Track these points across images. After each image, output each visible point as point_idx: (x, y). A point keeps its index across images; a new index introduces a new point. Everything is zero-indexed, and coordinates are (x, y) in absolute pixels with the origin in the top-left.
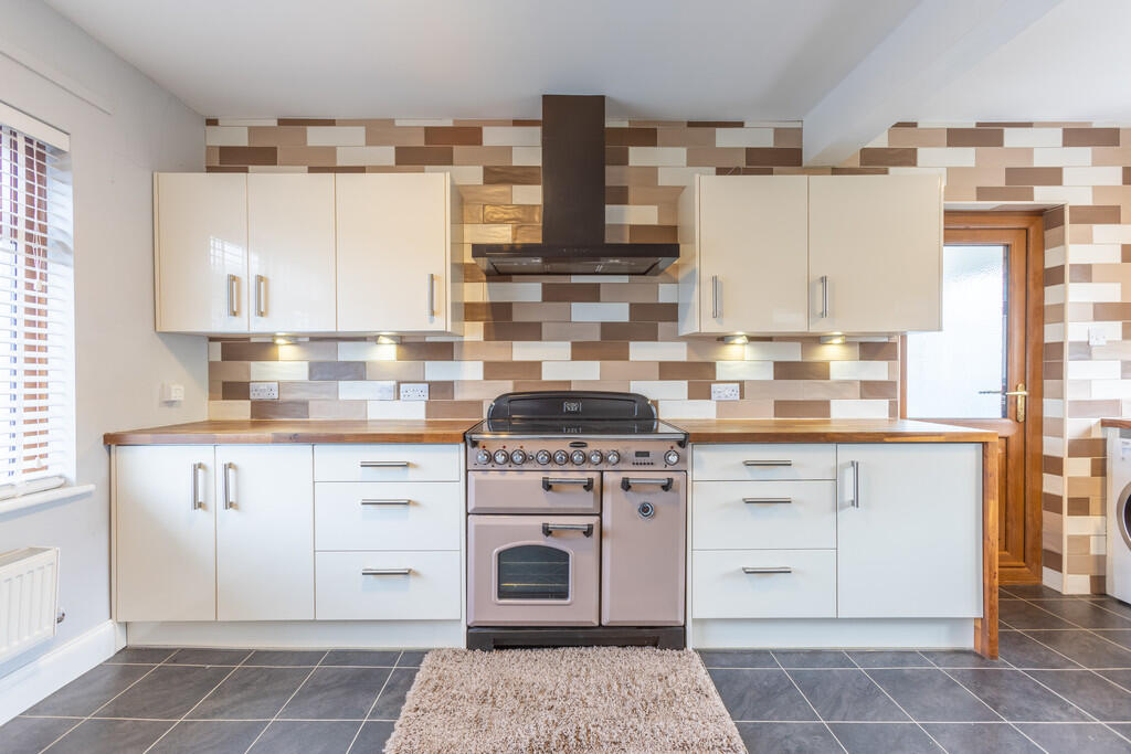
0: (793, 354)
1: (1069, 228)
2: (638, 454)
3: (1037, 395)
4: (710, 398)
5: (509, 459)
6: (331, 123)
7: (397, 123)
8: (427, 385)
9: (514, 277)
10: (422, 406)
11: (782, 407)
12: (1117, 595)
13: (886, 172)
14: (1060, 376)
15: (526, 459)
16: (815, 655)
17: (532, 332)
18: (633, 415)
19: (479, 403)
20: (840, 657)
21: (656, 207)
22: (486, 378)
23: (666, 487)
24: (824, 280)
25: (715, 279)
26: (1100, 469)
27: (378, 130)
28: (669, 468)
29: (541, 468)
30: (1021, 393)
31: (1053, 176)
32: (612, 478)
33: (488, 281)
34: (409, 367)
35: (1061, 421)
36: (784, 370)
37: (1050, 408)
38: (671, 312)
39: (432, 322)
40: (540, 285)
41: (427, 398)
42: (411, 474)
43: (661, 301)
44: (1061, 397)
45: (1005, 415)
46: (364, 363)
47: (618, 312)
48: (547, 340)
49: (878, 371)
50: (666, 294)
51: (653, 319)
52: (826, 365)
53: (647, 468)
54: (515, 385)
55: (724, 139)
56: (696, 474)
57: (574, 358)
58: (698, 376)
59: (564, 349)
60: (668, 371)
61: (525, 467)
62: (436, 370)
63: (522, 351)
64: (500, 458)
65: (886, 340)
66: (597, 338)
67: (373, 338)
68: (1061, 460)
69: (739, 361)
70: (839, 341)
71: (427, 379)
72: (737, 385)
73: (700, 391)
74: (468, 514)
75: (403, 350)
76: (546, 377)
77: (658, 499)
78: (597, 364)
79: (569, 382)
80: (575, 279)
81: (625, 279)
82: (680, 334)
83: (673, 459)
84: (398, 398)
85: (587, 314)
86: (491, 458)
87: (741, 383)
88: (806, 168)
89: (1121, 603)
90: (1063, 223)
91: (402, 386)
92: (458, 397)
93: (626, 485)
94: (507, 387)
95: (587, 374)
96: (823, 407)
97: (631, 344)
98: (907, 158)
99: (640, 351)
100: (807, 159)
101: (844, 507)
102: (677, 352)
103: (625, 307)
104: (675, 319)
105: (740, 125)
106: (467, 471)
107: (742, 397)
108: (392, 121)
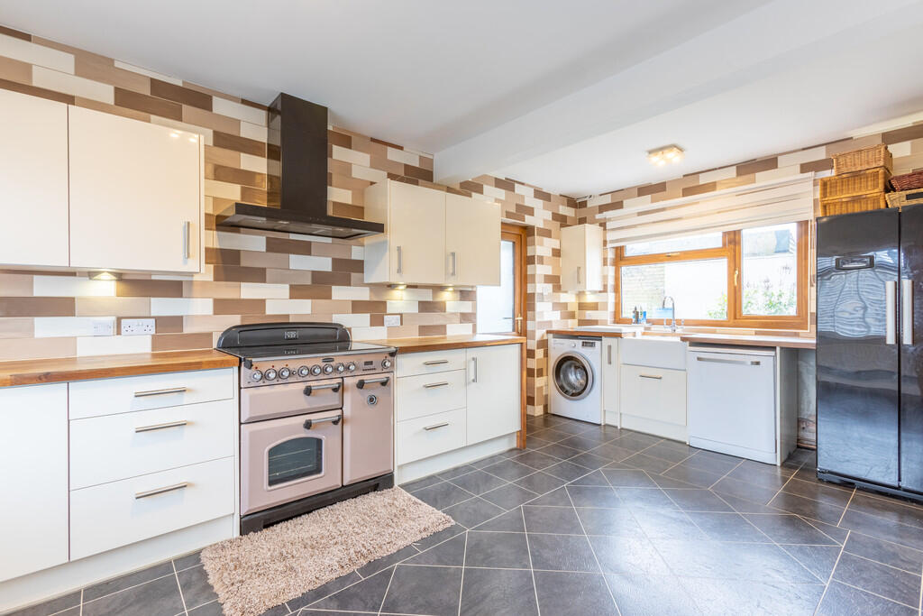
0: (427, 296)
1: (537, 238)
2: (366, 363)
3: (525, 319)
4: (383, 325)
5: (279, 375)
6: (27, 37)
7: (117, 64)
8: (154, 320)
9: (242, 229)
10: (149, 339)
11: (423, 329)
12: (552, 412)
13: (470, 196)
14: (534, 310)
15: (291, 374)
16: (456, 470)
17: (258, 275)
18: (336, 339)
19: (210, 335)
20: (467, 467)
21: (350, 192)
22: (215, 314)
23: (384, 384)
24: (453, 254)
25: (399, 249)
26: (546, 354)
27: (91, 63)
28: (385, 371)
29: (301, 379)
30: (520, 318)
31: (530, 211)
32: (350, 382)
33: (217, 230)
34: (133, 303)
35: (534, 332)
36: (425, 307)
37: (530, 326)
38: (359, 266)
39: (185, 263)
40: (264, 238)
41: (154, 332)
42: (186, 398)
43: (353, 258)
44: (534, 320)
45: (514, 330)
46: (73, 299)
47: (324, 264)
48: (270, 283)
49: (466, 307)
50: (356, 253)
51: (347, 270)
52: (444, 303)
53: (371, 372)
54: (242, 319)
55: (392, 155)
56: (398, 373)
57: (291, 297)
58: (376, 310)
59: (285, 290)
60: (358, 307)
61: (290, 380)
62: (163, 306)
63: (249, 291)
64: (272, 375)
65: (470, 289)
66: (309, 283)
67: (91, 275)
68: (534, 351)
69: (400, 301)
70: (451, 289)
71: (152, 315)
72: (399, 316)
73: (377, 321)
74: (240, 424)
75: (122, 287)
76: (268, 312)
77: (378, 392)
78: (308, 302)
79: (288, 316)
80: (293, 237)
81: (329, 240)
82: (366, 282)
83: (388, 364)
84: (119, 333)
85: (301, 264)
86: (265, 376)
87: (401, 315)
88: (435, 184)
89: (554, 415)
90: (534, 235)
91: (123, 321)
92: (187, 330)
93: (361, 385)
94: (236, 320)
95: (302, 309)
96: (442, 329)
97: (333, 287)
98: (479, 189)
99: (339, 293)
100: (436, 179)
101: (469, 383)
102: (363, 294)
103: (329, 260)
104: (362, 271)
105: (401, 148)
106: (240, 388)
107: (402, 324)
108: (112, 61)
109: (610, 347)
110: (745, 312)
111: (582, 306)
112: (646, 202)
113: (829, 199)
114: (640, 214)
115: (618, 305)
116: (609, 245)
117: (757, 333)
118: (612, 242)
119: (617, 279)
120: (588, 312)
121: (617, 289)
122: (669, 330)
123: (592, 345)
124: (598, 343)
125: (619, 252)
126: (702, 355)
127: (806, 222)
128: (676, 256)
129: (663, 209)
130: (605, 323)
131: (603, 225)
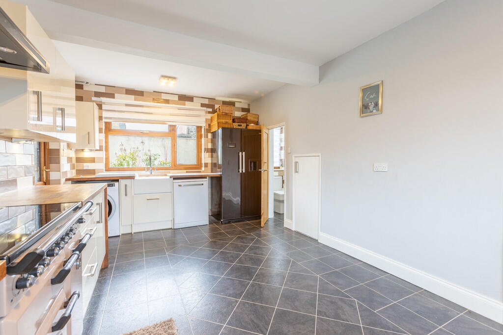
14: (59, 163)
35: (59, 180)
44: (59, 171)
109: (126, 186)
110: (178, 163)
111: (79, 160)
112: (131, 99)
113: (219, 120)
114: (127, 105)
115: (107, 159)
116: (104, 120)
117: (187, 172)
118: (106, 118)
119: (107, 142)
120: (85, 164)
121: (107, 150)
122: (148, 173)
123: (112, 185)
124: (116, 184)
125: (108, 125)
126: (180, 184)
127: (201, 127)
128: (146, 133)
129: (142, 106)
130: (101, 171)
131: (100, 106)
